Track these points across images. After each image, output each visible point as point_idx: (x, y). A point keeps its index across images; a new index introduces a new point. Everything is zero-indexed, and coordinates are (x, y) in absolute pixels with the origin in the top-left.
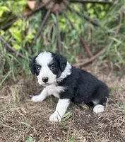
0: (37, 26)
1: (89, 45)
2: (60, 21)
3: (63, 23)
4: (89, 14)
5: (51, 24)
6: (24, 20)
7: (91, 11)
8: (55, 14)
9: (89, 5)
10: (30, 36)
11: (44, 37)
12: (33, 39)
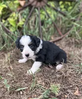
0: (25, 16)
1: (60, 28)
2: (41, 13)
3: (43, 14)
4: (61, 9)
5: (35, 15)
6: (17, 13)
7: (62, 7)
8: (37, 9)
9: (61, 3)
10: (21, 23)
11: (30, 24)
12: (23, 25)
